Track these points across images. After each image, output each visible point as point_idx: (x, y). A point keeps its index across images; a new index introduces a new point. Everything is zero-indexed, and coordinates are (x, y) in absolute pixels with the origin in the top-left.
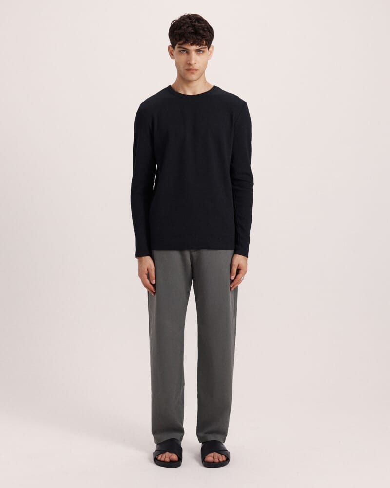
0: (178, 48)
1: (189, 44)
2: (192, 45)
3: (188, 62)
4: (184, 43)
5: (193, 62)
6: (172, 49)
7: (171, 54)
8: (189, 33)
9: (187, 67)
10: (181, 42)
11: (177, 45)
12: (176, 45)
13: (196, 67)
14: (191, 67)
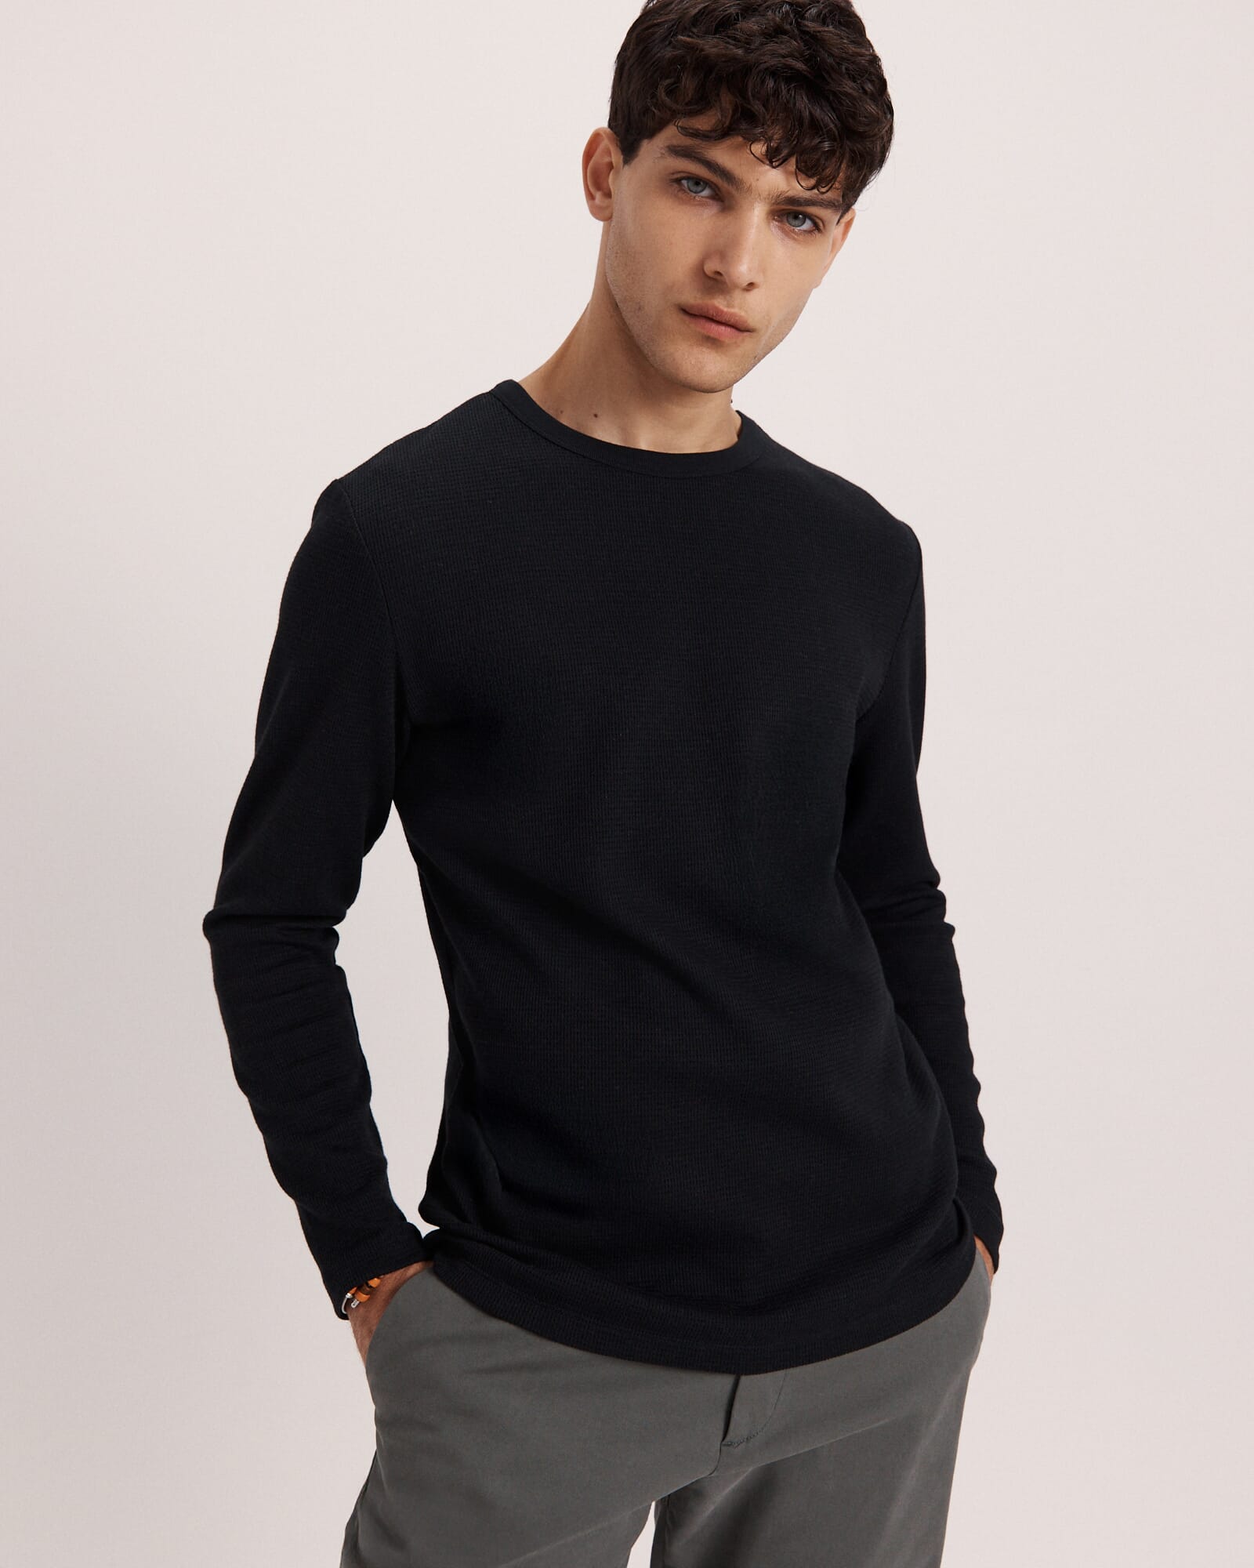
0: (676, 151)
1: (759, 148)
2: (773, 158)
3: (710, 267)
4: (723, 133)
5: (743, 269)
6: (616, 157)
7: (597, 182)
8: (774, 73)
9: (691, 297)
10: (703, 123)
11: (670, 135)
12: (652, 134)
13: (747, 307)
14: (719, 303)
